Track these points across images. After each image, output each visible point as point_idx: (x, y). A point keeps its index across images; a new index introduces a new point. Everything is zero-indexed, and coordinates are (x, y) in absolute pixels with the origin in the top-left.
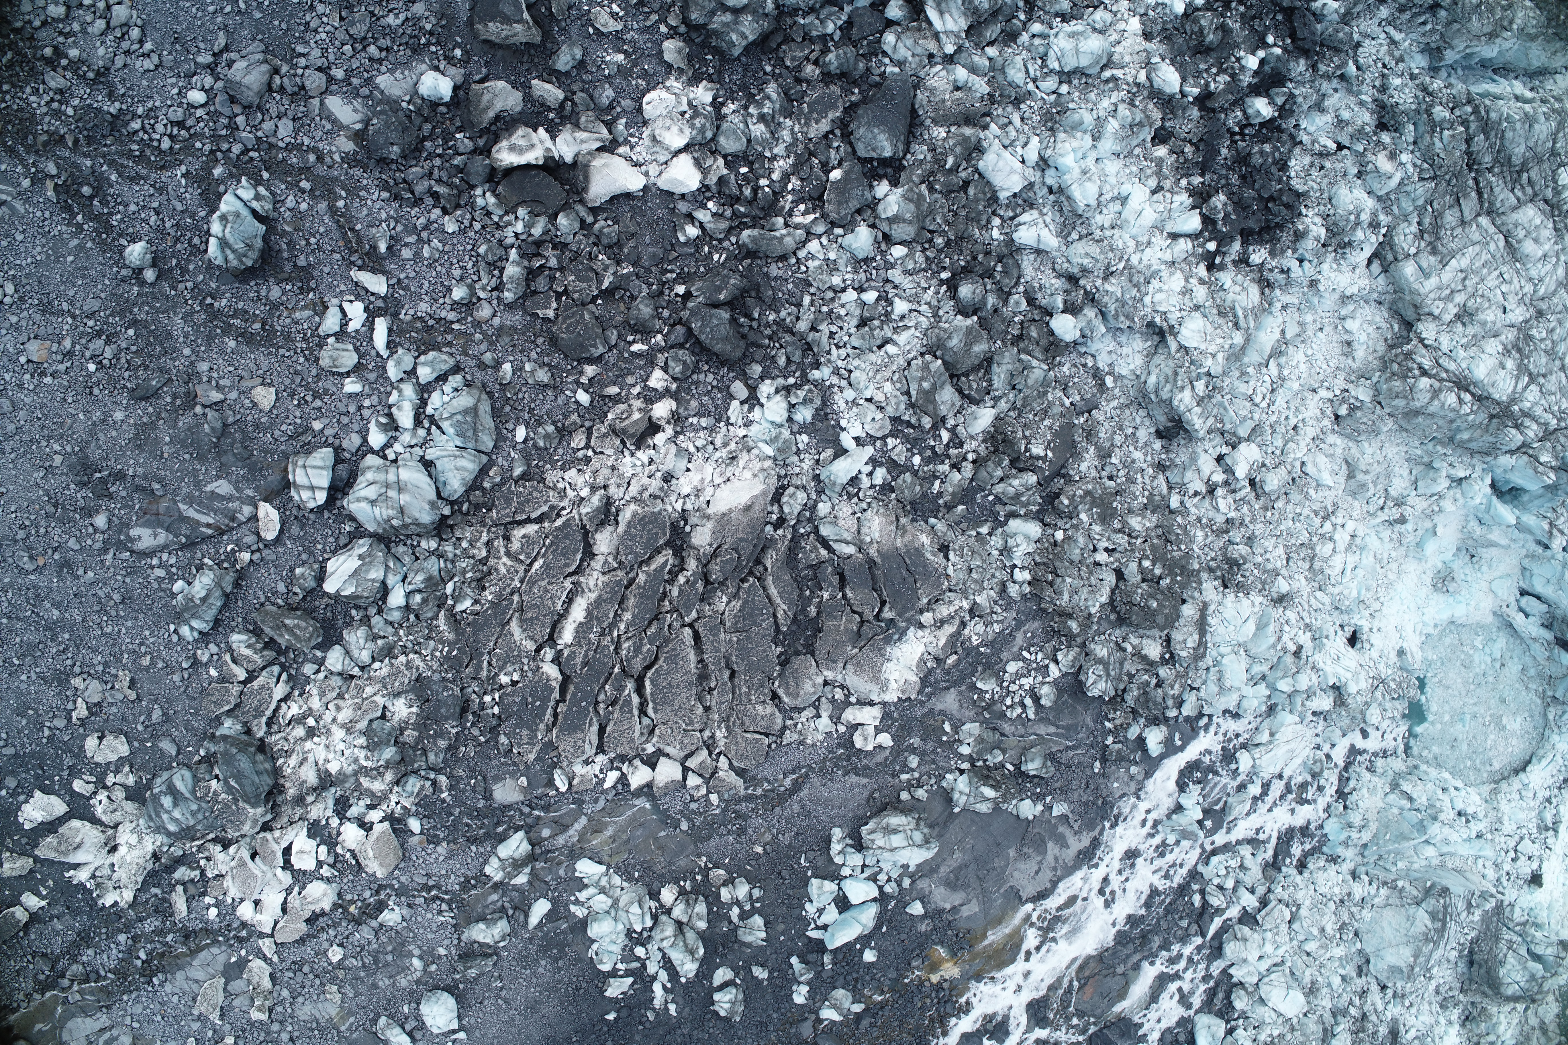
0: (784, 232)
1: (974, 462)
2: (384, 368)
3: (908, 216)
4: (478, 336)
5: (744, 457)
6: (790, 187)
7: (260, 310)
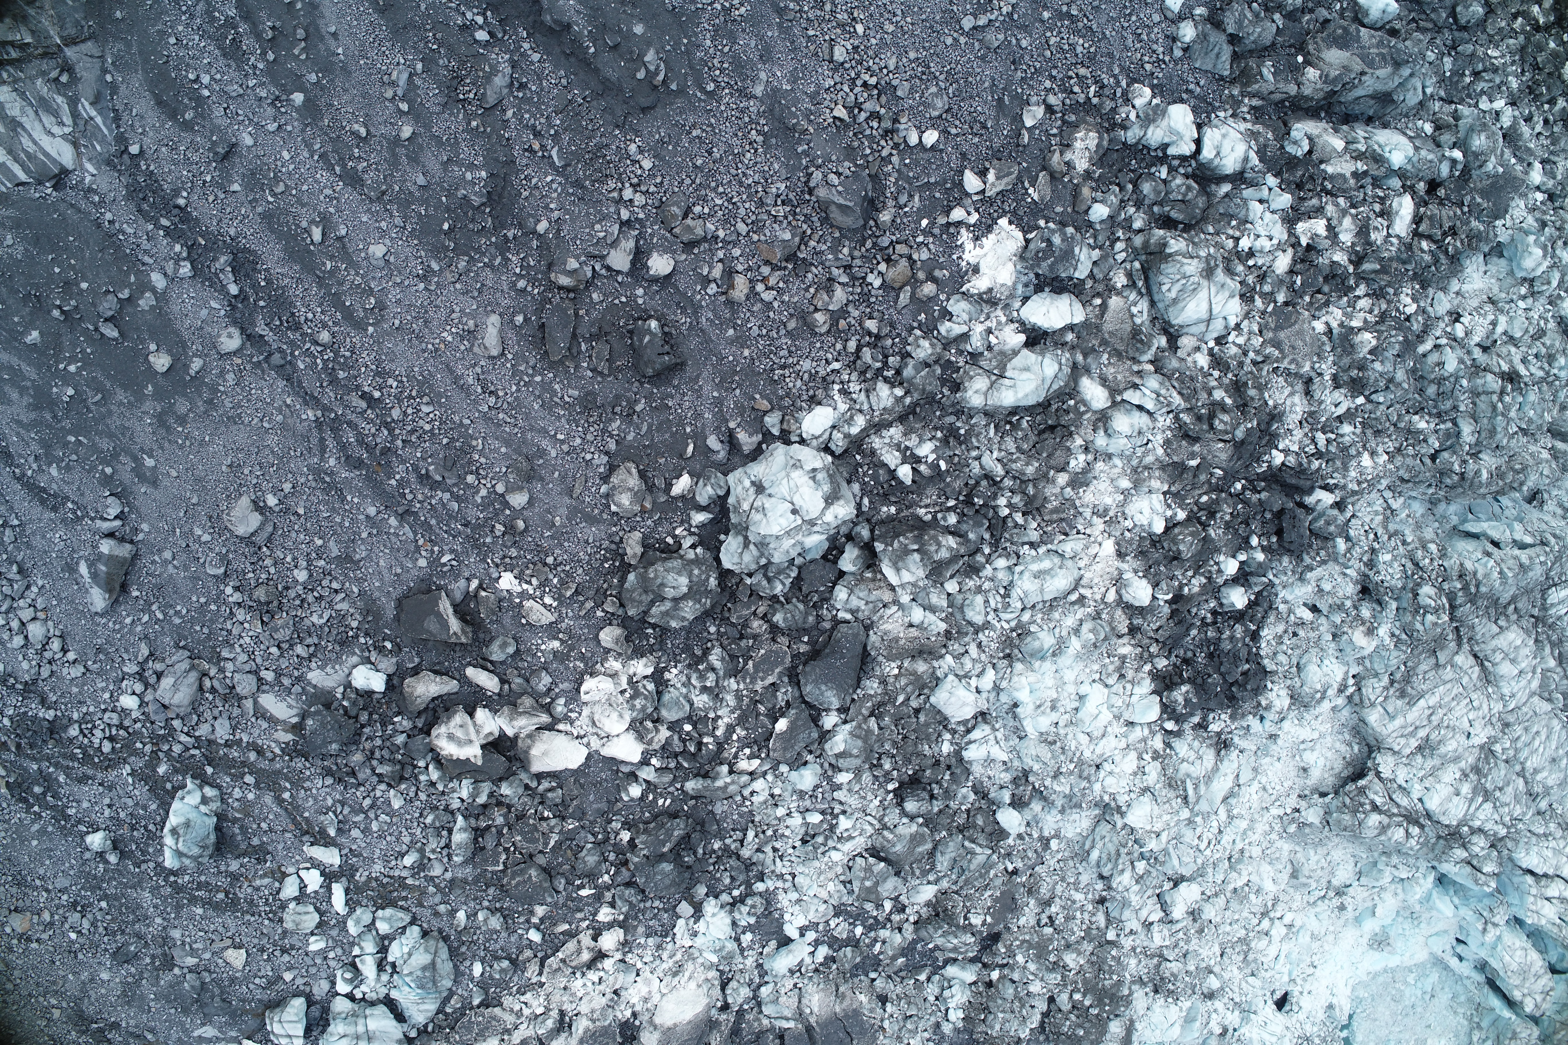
0: (728, 780)
1: (916, 923)
2: (345, 923)
3: (855, 752)
4: (432, 889)
5: (689, 967)
6: (735, 737)
7: (223, 882)
